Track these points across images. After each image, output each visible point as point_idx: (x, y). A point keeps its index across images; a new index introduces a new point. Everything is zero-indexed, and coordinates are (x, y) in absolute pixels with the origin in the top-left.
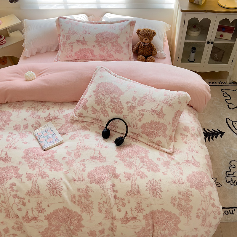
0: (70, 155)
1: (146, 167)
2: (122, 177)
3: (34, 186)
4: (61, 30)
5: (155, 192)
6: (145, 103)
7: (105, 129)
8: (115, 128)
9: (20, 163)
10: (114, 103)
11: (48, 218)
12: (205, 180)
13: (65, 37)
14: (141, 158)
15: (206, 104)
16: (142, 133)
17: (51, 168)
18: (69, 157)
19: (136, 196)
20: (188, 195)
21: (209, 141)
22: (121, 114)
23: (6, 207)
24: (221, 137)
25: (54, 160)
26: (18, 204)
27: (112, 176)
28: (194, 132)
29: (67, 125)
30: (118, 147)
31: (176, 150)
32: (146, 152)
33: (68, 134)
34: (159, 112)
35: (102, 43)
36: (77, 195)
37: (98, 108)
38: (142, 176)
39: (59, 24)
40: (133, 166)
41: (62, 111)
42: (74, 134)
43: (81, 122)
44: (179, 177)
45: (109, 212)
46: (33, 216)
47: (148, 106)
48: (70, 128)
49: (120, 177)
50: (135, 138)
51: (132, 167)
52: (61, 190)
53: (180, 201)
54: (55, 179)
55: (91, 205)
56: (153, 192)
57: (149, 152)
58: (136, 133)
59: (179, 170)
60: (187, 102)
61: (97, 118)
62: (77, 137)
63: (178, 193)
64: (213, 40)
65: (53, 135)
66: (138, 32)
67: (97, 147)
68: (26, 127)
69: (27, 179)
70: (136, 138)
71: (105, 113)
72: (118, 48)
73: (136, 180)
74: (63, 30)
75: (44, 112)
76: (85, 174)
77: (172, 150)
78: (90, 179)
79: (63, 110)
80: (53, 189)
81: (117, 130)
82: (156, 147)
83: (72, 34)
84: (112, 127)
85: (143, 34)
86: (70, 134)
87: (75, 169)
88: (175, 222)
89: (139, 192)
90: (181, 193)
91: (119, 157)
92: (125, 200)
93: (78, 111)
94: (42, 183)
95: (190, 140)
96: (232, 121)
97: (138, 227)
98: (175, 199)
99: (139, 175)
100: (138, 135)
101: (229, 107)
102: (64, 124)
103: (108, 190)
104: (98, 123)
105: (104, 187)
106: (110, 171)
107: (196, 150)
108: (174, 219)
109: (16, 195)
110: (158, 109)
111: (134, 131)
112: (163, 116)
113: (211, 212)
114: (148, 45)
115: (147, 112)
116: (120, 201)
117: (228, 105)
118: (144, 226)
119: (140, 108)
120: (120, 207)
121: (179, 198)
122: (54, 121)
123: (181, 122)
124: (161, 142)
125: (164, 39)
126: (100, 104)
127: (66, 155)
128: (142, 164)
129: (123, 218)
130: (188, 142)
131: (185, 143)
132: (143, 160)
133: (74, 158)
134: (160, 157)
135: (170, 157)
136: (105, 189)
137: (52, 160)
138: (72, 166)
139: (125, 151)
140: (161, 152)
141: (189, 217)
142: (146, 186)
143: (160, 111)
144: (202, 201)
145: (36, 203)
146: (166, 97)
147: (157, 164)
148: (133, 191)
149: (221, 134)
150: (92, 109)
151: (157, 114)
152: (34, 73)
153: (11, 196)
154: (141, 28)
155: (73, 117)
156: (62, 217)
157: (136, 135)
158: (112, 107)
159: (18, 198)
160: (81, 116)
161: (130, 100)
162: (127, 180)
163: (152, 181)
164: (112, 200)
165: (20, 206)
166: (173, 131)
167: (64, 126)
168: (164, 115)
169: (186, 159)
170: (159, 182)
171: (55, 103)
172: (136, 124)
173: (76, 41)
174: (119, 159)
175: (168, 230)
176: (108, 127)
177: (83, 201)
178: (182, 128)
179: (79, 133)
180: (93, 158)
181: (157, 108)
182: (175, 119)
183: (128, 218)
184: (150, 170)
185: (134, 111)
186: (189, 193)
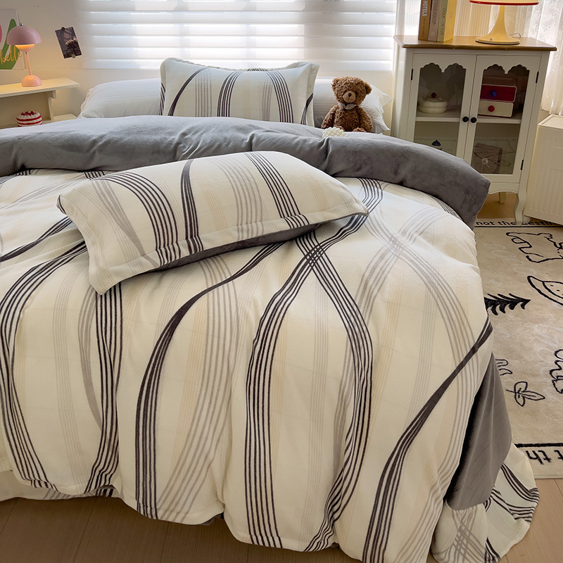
21: (495, 313)
24: (524, 308)
64: (474, 113)
96: (543, 282)
101: (530, 260)
117: (527, 257)
149: (521, 303)
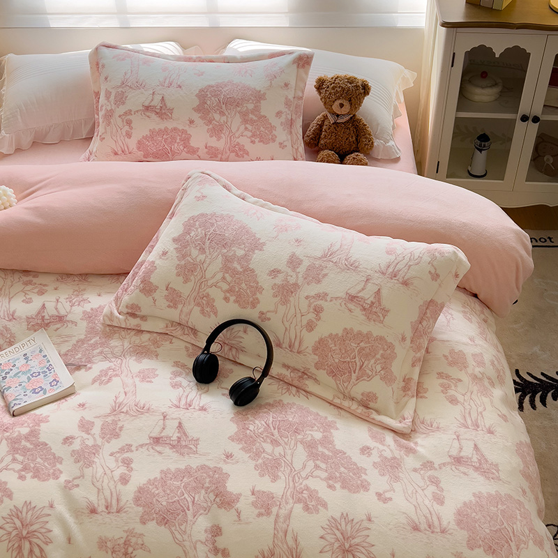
0: (88, 432)
1: (324, 475)
2: (244, 505)
4: (102, 78)
6: (326, 275)
7: (203, 353)
8: (234, 350)
10: (234, 273)
12: (518, 523)
13: (112, 97)
14: (310, 446)
15: (518, 288)
16: (318, 366)
17: (25, 468)
18: (86, 436)
21: (534, 407)
22: (254, 306)
25: (37, 445)
27: (212, 499)
28: (481, 369)
29: (92, 342)
30: (241, 409)
31: (423, 423)
32: (327, 427)
33: (90, 368)
34: (369, 302)
35: (216, 112)
37: (185, 290)
38: (311, 503)
39: (98, 64)
40: (282, 469)
41: (80, 298)
42: (109, 369)
43: (133, 332)
44: (431, 509)
47: (337, 284)
48: (98, 351)
49: (238, 505)
50: (296, 383)
51: (280, 474)
52: (46, 543)
54: (33, 505)
57: (337, 429)
58: (298, 367)
59: (433, 488)
60: (457, 276)
61: (183, 322)
62: (116, 375)
64: (537, 110)
65: (45, 369)
66: (320, 85)
67: (174, 409)
70: (298, 383)
71: (206, 304)
72: (262, 129)
73: (288, 516)
74: (106, 79)
75: (29, 301)
76: (129, 492)
77: (408, 421)
78: (141, 509)
79: (85, 297)
80: (21, 538)
81: (242, 359)
82: (359, 411)
83: (130, 87)
84: (226, 348)
85: (333, 88)
86: (98, 366)
87: (98, 475)
89: (296, 557)
91: (239, 440)
93: (126, 299)
95: (469, 394)
99: (299, 501)
100: (305, 374)
102: (83, 337)
103: (199, 546)
104: (185, 338)
105: (185, 537)
106: (207, 485)
107: (487, 426)
110: (368, 295)
111: (294, 360)
112: (381, 315)
114: (347, 122)
115: (331, 301)
119: (313, 290)
122: (53, 327)
123: (440, 337)
124: (376, 398)
125: (396, 108)
126: (192, 278)
127: (74, 431)
128: (311, 464)
130: (460, 398)
131: (453, 401)
132: (314, 451)
133: (99, 441)
134: (371, 443)
135: (401, 446)
136: (187, 544)
137: (31, 444)
138: (90, 464)
139: (259, 422)
140: (376, 429)
142: (321, 537)
143: (372, 299)
146: (393, 257)
147: (359, 465)
148: (277, 551)
150: (166, 293)
151: (365, 309)
154: (329, 74)
155: (111, 316)
157: (300, 374)
158: (225, 287)
160: (133, 315)
161: (282, 265)
162: (260, 515)
163: (343, 520)
166: (413, 365)
167: (83, 344)
168: (386, 312)
169: (454, 453)
170: (366, 524)
171: (65, 276)
172: (298, 339)
173: (142, 108)
174: (241, 446)
176: (214, 348)
178: (445, 356)
179: (123, 365)
180: (157, 440)
181: (363, 289)
182: (420, 326)
184: (338, 485)
185: (291, 299)
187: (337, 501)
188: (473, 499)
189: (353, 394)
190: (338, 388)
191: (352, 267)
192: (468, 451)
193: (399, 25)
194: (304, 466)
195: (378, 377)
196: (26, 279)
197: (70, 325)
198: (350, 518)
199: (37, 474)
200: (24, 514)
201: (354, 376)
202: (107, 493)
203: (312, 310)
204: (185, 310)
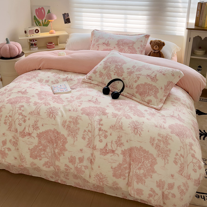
1: (133, 113)
2: (110, 115)
3: (37, 109)
4: (94, 37)
5: (136, 130)
6: (142, 70)
7: (106, 87)
9: (33, 96)
10: (118, 68)
11: (39, 136)
12: (188, 133)
13: (95, 41)
14: (131, 108)
16: (136, 92)
17: (55, 101)
18: (72, 98)
19: (118, 130)
20: (167, 139)
22: (121, 76)
23: (11, 121)
25: (59, 98)
26: (20, 120)
27: (101, 113)
31: (164, 108)
32: (136, 105)
33: (76, 89)
35: (121, 46)
36: (68, 121)
37: (104, 72)
38: (128, 117)
39: (93, 34)
41: (77, 76)
42: (81, 89)
44: (162, 124)
45: (91, 141)
46: (28, 132)
47: (144, 72)
48: (79, 86)
49: (108, 115)
50: (130, 97)
51: (121, 111)
52: (57, 115)
53: (159, 142)
54: (55, 107)
55: (78, 131)
56: (134, 130)
57: (139, 106)
58: (131, 93)
59: (163, 120)
60: (180, 77)
62: (83, 90)
63: (157, 135)
65: (65, 88)
66: (151, 42)
67: (96, 96)
68: (47, 81)
69: (34, 105)
71: (109, 76)
72: (133, 51)
73: (121, 119)
75: (65, 75)
76: (80, 108)
78: (82, 111)
79: (79, 76)
80: (51, 113)
82: (146, 104)
83: (100, 38)
84: (113, 89)
86: (78, 89)
87: (73, 105)
88: (151, 163)
89: (121, 128)
90: (161, 136)
92: (107, 132)
93: (89, 75)
94: (44, 108)
95: (179, 106)
97: (115, 161)
98: (154, 140)
99: (125, 116)
100: (133, 95)
102: (76, 83)
103: (95, 122)
104: (102, 86)
105: (92, 119)
106: (101, 110)
107: (183, 112)
108: (151, 159)
109: (21, 113)
111: (130, 91)
113: (191, 162)
114: (158, 52)
115: (142, 76)
116: (103, 132)
118: (121, 163)
119: (138, 73)
120: (102, 138)
121: (158, 140)
122: (69, 81)
124: (152, 101)
126: (107, 69)
127: (69, 97)
129: (103, 149)
130: (176, 106)
131: (174, 106)
133: (75, 100)
134: (148, 110)
135: (156, 111)
138: (71, 103)
139: (118, 101)
140: (150, 108)
141: (166, 160)
142: (129, 124)
143: (154, 76)
144: (181, 147)
145: (34, 121)
147: (143, 113)
148: (116, 125)
150: (99, 73)
151: (151, 78)
152: (65, 53)
153: (17, 113)
155: (84, 79)
156: (50, 138)
158: (115, 71)
159: (22, 115)
160: (90, 79)
161: (131, 67)
162: (113, 117)
163: (136, 122)
164: (97, 130)
165: (21, 122)
166: (164, 97)
167: (76, 85)
168: (157, 80)
169: (172, 115)
170: (142, 123)
172: (132, 85)
173: (102, 43)
174: (111, 105)
175: (143, 169)
176: (109, 86)
177: (72, 126)
178: (174, 98)
179: (85, 89)
180: (90, 101)
181: (152, 74)
182: (167, 87)
183: (108, 150)
184: (136, 115)
185: (132, 75)
186: (168, 137)
187: (135, 118)
188: (175, 124)
189: (145, 101)
190: (141, 99)
191: (149, 69)
192: (176, 115)
193: (177, 35)
194: (128, 110)
195: (153, 96)
196: (64, 72)
197: (73, 81)
198: (138, 122)
199: (57, 102)
200: (52, 108)
201: (146, 95)
202: (74, 108)
203: (137, 77)
204: (104, 78)
